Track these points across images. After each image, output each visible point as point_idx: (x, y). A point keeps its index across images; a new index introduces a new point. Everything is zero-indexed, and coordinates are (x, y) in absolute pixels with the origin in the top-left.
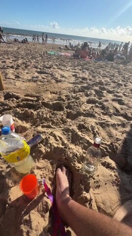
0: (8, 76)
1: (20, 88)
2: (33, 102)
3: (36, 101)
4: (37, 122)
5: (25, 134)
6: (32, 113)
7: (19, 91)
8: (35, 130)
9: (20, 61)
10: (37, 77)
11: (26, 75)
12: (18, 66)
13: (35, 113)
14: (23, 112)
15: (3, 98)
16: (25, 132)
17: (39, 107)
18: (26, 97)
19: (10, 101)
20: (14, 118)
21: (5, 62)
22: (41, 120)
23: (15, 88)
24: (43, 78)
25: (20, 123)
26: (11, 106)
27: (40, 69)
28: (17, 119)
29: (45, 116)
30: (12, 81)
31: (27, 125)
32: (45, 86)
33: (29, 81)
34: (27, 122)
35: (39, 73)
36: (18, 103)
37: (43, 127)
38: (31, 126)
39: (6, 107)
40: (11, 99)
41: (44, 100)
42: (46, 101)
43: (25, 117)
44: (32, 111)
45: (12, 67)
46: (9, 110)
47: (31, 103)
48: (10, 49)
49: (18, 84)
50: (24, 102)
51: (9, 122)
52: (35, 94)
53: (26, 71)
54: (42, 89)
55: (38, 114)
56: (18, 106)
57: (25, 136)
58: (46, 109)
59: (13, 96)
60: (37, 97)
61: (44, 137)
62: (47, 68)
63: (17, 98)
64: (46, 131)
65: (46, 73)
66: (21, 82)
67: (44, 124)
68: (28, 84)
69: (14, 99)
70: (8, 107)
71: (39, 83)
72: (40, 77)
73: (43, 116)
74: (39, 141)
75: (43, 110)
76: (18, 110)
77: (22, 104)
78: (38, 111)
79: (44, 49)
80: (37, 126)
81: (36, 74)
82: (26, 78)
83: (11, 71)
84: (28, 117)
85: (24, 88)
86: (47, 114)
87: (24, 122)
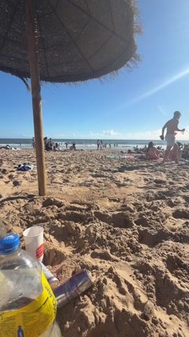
0: (55, 180)
1: (66, 194)
2: (81, 212)
3: (87, 210)
4: (84, 246)
5: (58, 267)
6: (77, 228)
7: (65, 197)
8: (78, 261)
9: (72, 166)
10: (92, 181)
11: (76, 179)
12: (69, 170)
13: (82, 228)
14: (63, 226)
15: (41, 205)
16: (60, 263)
17: (90, 220)
18: (72, 205)
19: (49, 210)
20: (47, 235)
21: (55, 167)
22: (91, 243)
23: (59, 193)
24: (100, 182)
25: (56, 244)
26: (49, 215)
27: (96, 172)
28: (52, 237)
29: (98, 234)
30: (58, 185)
31: (66, 250)
32: (101, 191)
33: (81, 185)
34: (67, 244)
35: (93, 176)
36: (60, 212)
37: (94, 256)
38: (74, 252)
39: (40, 218)
40: (51, 207)
41: (98, 208)
42: (102, 210)
43: (64, 235)
44: (79, 225)
45: (62, 171)
46: (43, 221)
47: (79, 213)
48: (65, 156)
49: (66, 188)
50: (69, 211)
52: (85, 200)
53: (78, 175)
54: (97, 194)
55: (88, 231)
56: (58, 217)
57: (59, 272)
58: (102, 223)
59: (55, 203)
60: (88, 205)
62: (105, 171)
63: (60, 205)
64: (99, 265)
65: (103, 176)
66: (69, 187)
67: (96, 250)
68: (78, 189)
69: (55, 206)
70: (44, 218)
71: (93, 188)
72: (95, 180)
73: (95, 235)
74: (83, 289)
75: (96, 224)
76: (57, 222)
77: (64, 213)
78: (88, 226)
79: (102, 154)
80: (83, 254)
81: (91, 178)
82: (76, 181)
83: (60, 175)
84: (70, 235)
85: (72, 194)
86: (102, 231)
87: (63, 243)
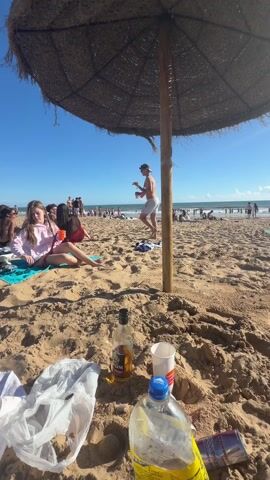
0: (182, 270)
1: (200, 293)
2: (225, 328)
3: (233, 327)
4: (230, 386)
5: (195, 408)
6: (219, 355)
7: (198, 298)
8: (222, 410)
9: (208, 247)
10: (239, 276)
11: (215, 270)
12: (203, 253)
13: (228, 357)
14: (199, 347)
15: (166, 307)
16: (196, 402)
17: (239, 347)
18: (211, 315)
19: (178, 316)
20: (178, 356)
21: (182, 247)
22: (242, 384)
23: (190, 291)
24: (253, 279)
25: (188, 372)
26: (178, 325)
27: (247, 260)
28: (183, 360)
29: (254, 374)
30: (188, 278)
31: (205, 386)
32: (257, 297)
33: (221, 281)
34: (205, 376)
35: (241, 267)
36: (192, 322)
37: (248, 408)
38: (213, 389)
39: (167, 326)
40: (180, 312)
41: (253, 328)
42: (259, 332)
43: (201, 361)
44: (222, 351)
45: (192, 256)
46: (172, 333)
47: (220, 329)
48: (194, 230)
49: (199, 284)
50: (205, 324)
51: (166, 361)
52: (230, 309)
53: (217, 263)
54: (248, 301)
55: (236, 363)
56: (191, 330)
57: (196, 417)
58: (260, 356)
59: (184, 306)
60: (236, 318)
61: (249, 449)
62: (263, 259)
63: (192, 312)
64: (258, 429)
65: (260, 269)
66: (204, 282)
67: (251, 401)
68: (218, 287)
69: (186, 312)
70: (171, 328)
71: (243, 288)
72: (246, 276)
73: (249, 374)
74: (234, 459)
75: (249, 356)
76: (190, 338)
77: (199, 326)
78: (236, 354)
79: (257, 227)
80: (229, 399)
81: (238, 270)
82: (214, 274)
83: (190, 261)
84: (209, 362)
85: (208, 295)
86: (260, 369)
87: (198, 372)
